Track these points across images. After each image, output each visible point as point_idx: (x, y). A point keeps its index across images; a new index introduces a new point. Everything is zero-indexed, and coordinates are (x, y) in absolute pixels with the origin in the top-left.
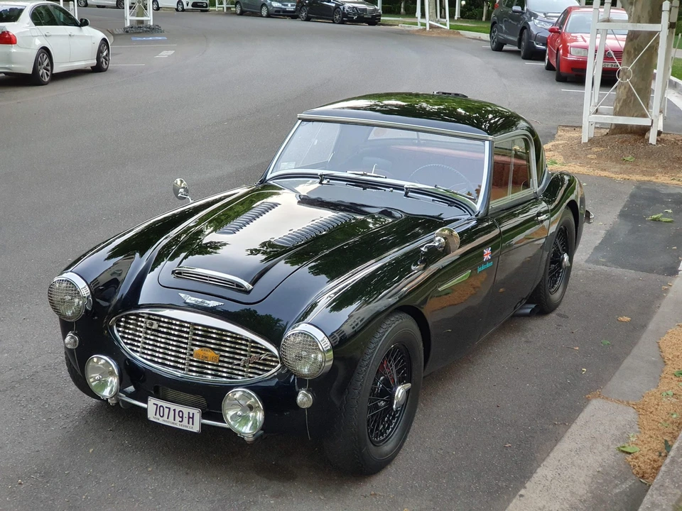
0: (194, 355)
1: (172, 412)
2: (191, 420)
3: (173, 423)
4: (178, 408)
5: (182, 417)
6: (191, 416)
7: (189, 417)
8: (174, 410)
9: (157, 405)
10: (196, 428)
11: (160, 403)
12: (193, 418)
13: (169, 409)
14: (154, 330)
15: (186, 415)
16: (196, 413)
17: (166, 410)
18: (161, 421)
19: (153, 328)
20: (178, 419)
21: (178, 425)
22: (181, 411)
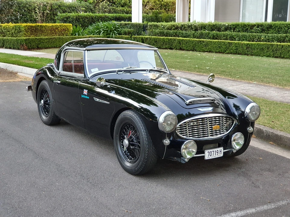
0: (213, 129)
1: (215, 152)
3: (215, 156)
4: (216, 150)
5: (218, 153)
7: (220, 151)
8: (215, 151)
9: (209, 152)
11: (210, 151)
12: (221, 151)
13: (214, 151)
15: (219, 151)
16: (222, 148)
17: (213, 152)
18: (211, 158)
19: (195, 124)
20: (217, 154)
21: (217, 156)
22: (218, 150)
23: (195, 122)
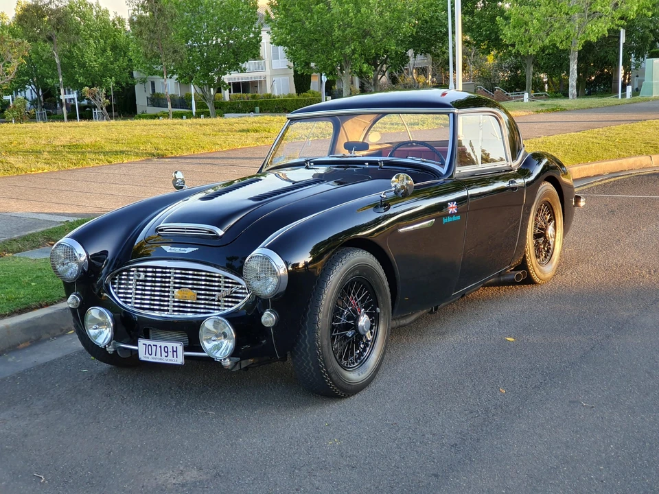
0: (176, 297)
1: (159, 349)
2: (175, 353)
3: (160, 359)
4: (163, 344)
5: (167, 352)
6: (175, 350)
7: (173, 351)
8: (160, 347)
9: (146, 345)
10: (180, 360)
11: (148, 342)
12: (176, 351)
13: (156, 346)
14: (141, 281)
15: (170, 350)
16: (180, 347)
17: (154, 348)
18: (150, 359)
19: (141, 278)
20: (164, 354)
21: (164, 360)
22: (166, 347)
23: (142, 274)
